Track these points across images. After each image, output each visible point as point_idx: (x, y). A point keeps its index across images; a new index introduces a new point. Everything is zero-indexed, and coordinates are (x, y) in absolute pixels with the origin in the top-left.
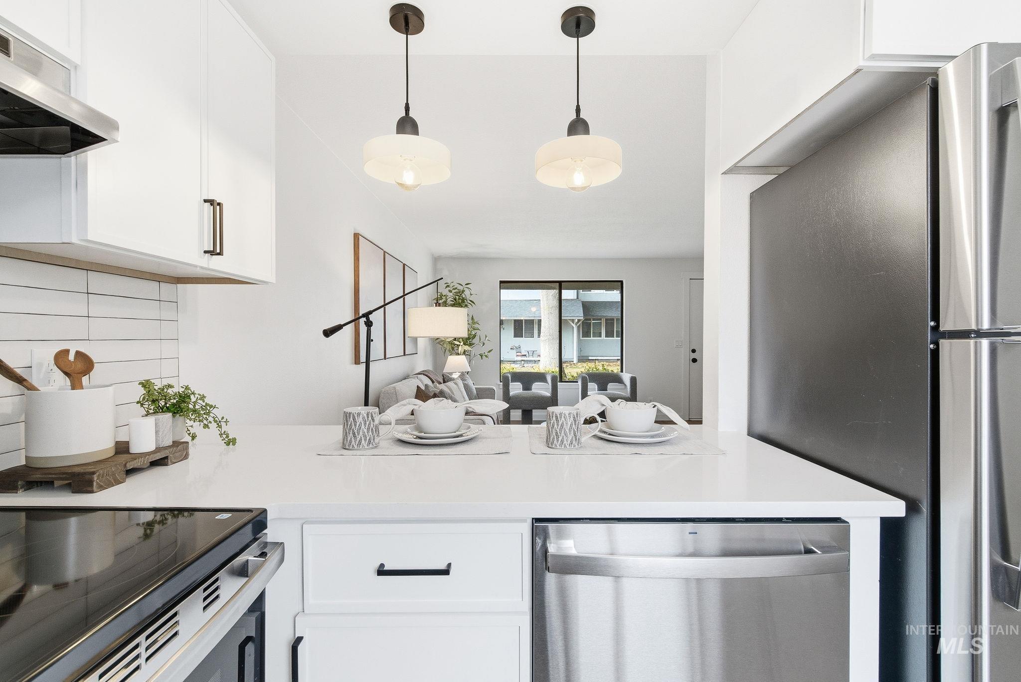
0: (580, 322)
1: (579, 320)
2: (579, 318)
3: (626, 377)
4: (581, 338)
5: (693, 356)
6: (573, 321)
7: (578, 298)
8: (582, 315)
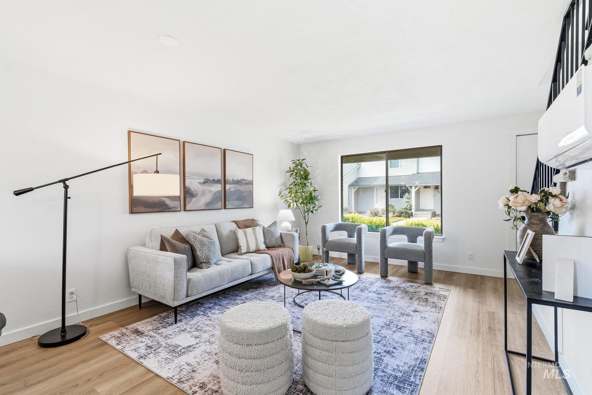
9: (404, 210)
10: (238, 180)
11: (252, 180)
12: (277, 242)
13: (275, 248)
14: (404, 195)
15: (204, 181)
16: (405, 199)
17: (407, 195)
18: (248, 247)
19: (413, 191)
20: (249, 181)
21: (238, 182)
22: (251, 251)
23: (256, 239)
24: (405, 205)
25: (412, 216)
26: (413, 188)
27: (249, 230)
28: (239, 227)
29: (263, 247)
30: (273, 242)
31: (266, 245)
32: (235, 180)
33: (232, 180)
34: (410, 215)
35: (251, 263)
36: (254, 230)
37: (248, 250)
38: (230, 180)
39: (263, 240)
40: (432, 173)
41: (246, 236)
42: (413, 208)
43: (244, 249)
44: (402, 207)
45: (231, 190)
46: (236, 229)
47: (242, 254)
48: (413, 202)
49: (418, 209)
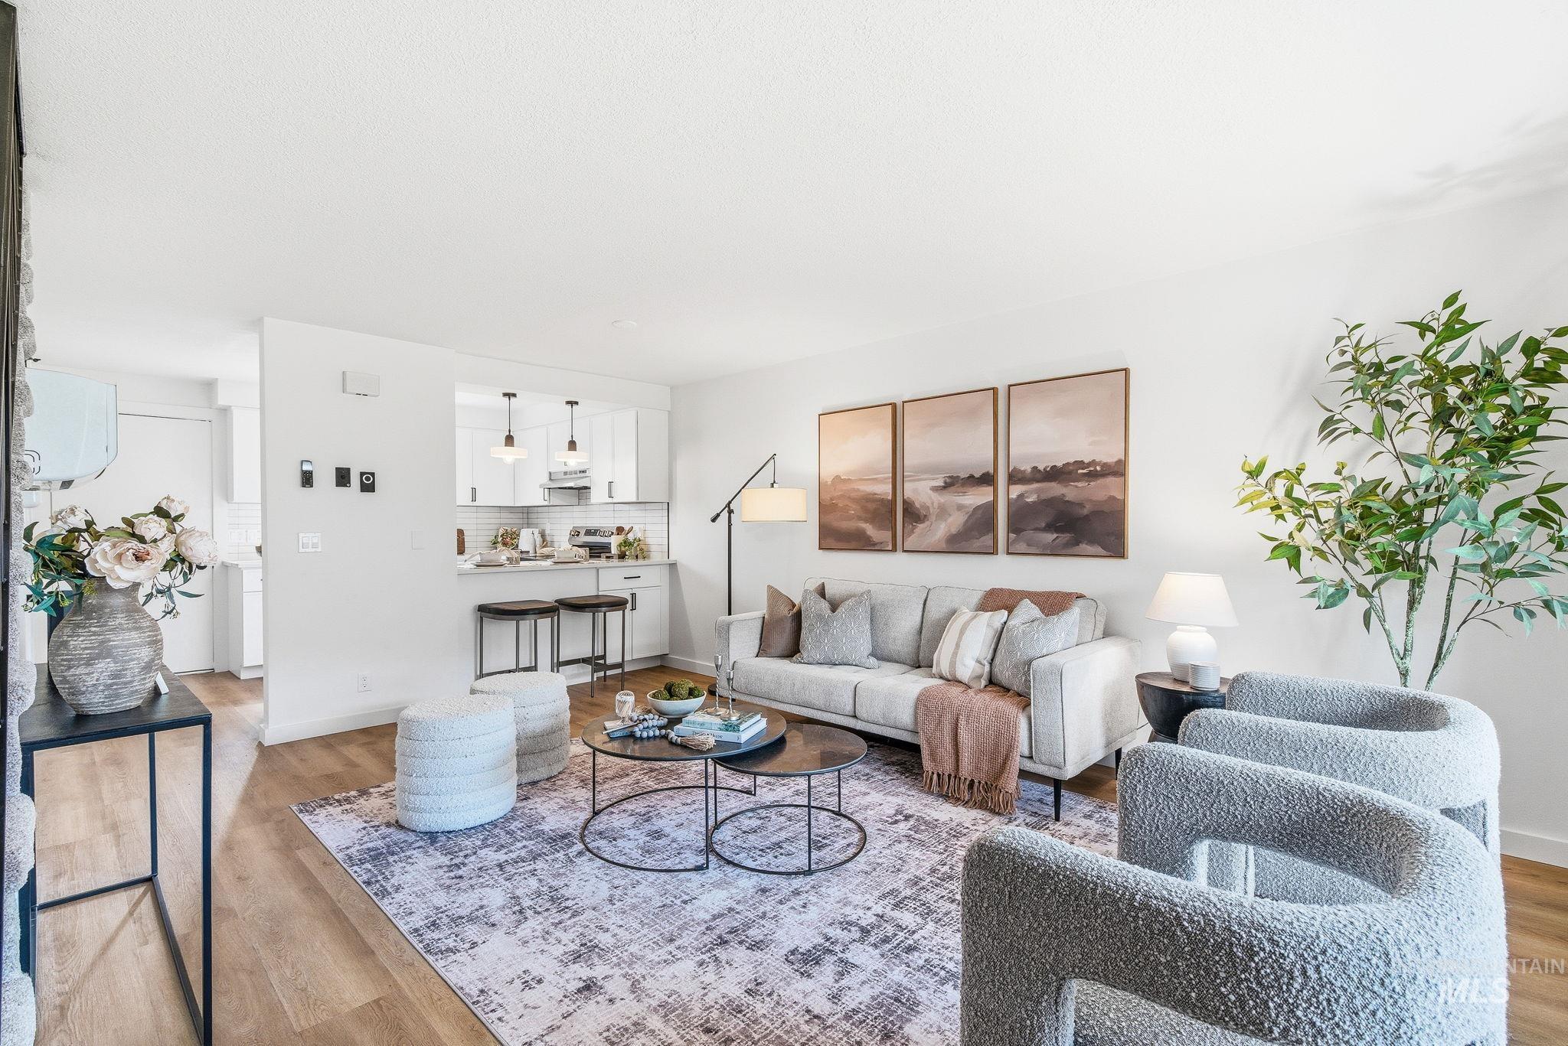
10: (1055, 466)
11: (1120, 461)
15: (946, 482)
20: (1106, 466)
21: (1053, 474)
32: (1041, 467)
33: (1029, 471)
35: (855, 687)
36: (973, 619)
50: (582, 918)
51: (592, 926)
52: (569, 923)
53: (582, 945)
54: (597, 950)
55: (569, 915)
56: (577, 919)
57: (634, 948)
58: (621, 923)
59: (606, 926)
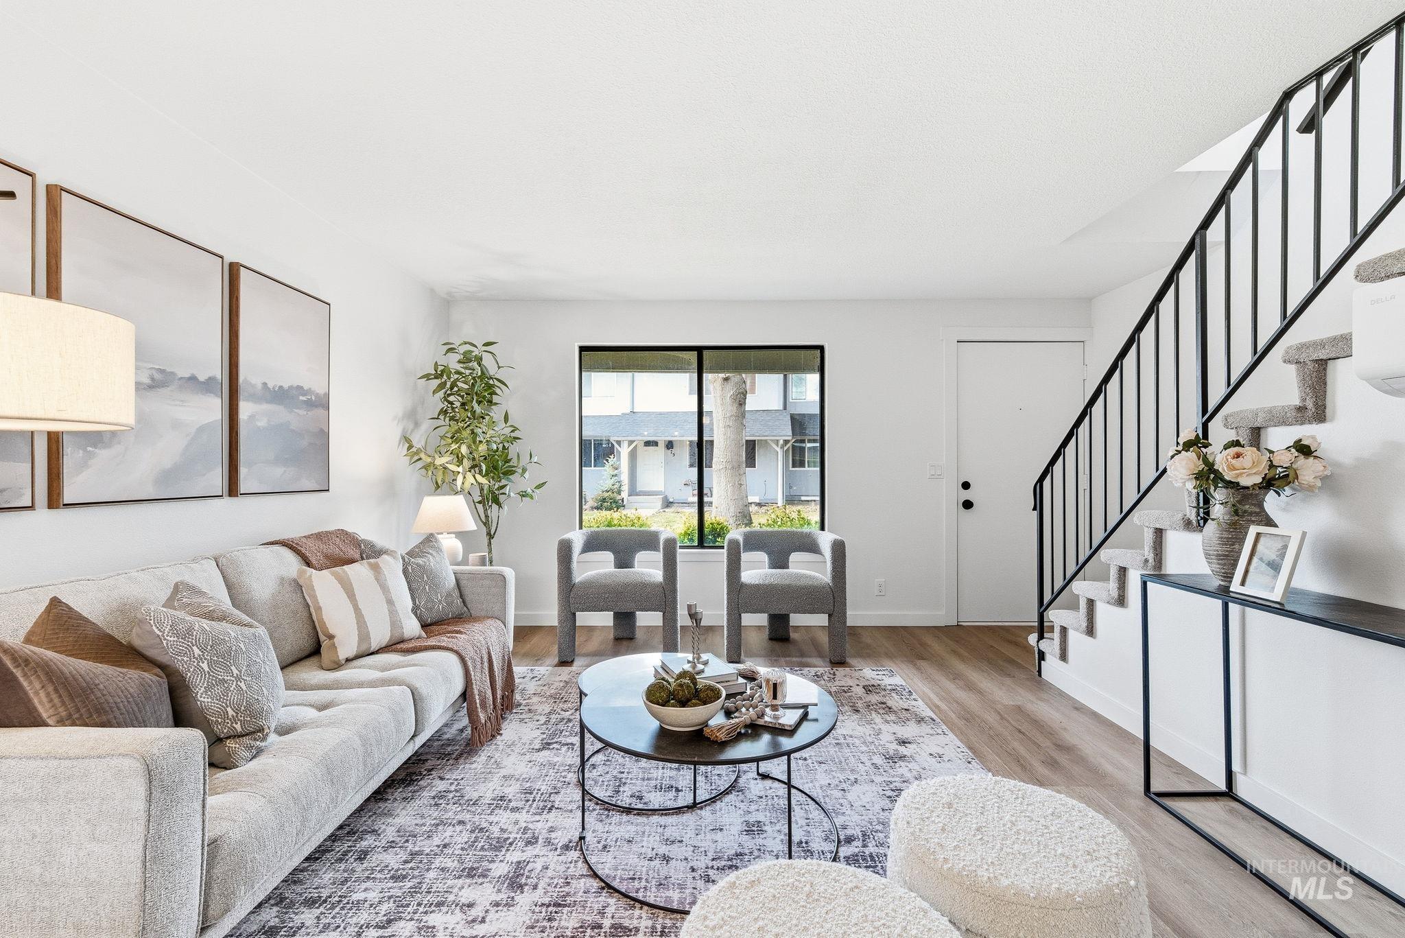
0: (789, 445)
1: (786, 442)
2: (787, 438)
3: (825, 540)
4: (791, 469)
5: (966, 495)
6: (777, 442)
7: (785, 408)
8: (790, 433)
9: (606, 495)
10: (281, 387)
11: (325, 394)
12: (450, 604)
13: (448, 624)
14: (607, 461)
15: (153, 379)
16: (607, 470)
17: (612, 460)
18: (364, 635)
19: (624, 451)
20: (317, 395)
21: (281, 396)
22: (374, 646)
23: (390, 602)
24: (608, 484)
25: (624, 506)
26: (625, 444)
27: (358, 572)
28: (308, 564)
29: (412, 627)
30: (440, 607)
31: (420, 619)
32: (270, 385)
33: (260, 386)
34: (617, 505)
35: (413, 694)
36: (376, 569)
37: (364, 648)
38: (253, 386)
39: (409, 604)
40: (661, 414)
41: (351, 596)
42: (625, 488)
43: (347, 645)
44: (602, 488)
45: (259, 424)
46: (301, 573)
47: (337, 666)
48: (625, 477)
49: (633, 492)
50: (886, 779)
51: (882, 770)
52: (897, 779)
53: (896, 762)
54: (888, 756)
55: (894, 784)
56: (889, 779)
57: (864, 748)
58: (860, 765)
59: (872, 767)
